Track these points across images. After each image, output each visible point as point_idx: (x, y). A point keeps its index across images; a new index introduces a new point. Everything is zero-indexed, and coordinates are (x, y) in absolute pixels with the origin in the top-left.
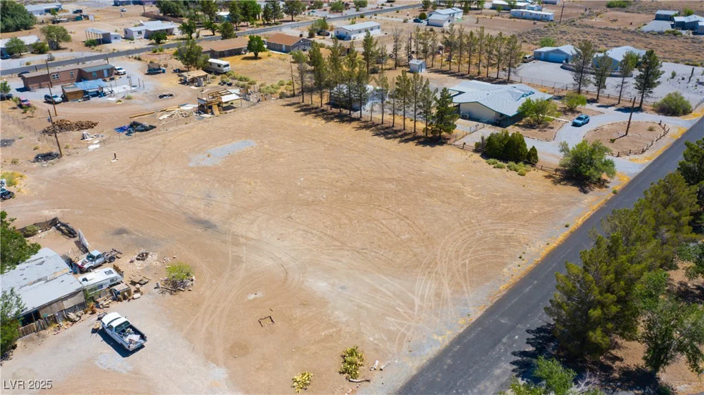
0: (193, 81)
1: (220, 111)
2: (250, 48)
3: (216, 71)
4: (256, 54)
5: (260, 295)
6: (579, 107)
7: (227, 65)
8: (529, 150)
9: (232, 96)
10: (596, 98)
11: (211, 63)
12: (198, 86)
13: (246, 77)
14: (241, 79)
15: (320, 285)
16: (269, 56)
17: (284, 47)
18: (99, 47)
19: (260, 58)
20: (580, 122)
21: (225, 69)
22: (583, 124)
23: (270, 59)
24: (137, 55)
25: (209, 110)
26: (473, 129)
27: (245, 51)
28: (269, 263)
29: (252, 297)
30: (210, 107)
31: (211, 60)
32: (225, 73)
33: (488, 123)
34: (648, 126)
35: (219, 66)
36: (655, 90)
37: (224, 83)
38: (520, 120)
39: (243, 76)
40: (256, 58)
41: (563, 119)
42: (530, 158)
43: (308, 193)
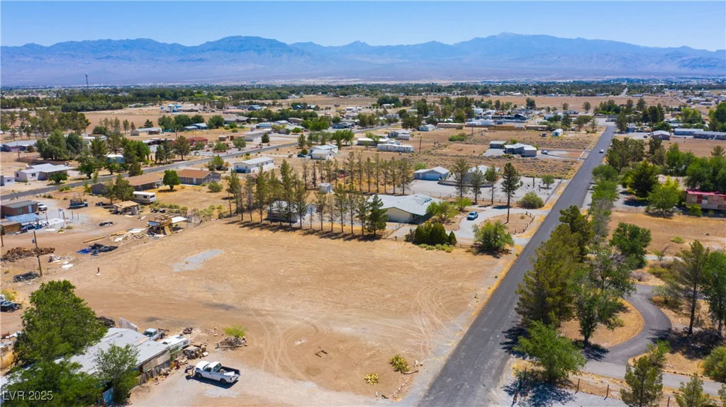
0: (126, 210)
1: (170, 231)
2: (165, 182)
3: (144, 202)
4: (172, 187)
5: (303, 341)
7: (153, 196)
8: (448, 235)
9: (178, 218)
11: (136, 195)
12: (132, 214)
13: (176, 204)
14: (171, 207)
15: (347, 330)
16: (183, 188)
17: (195, 181)
19: (175, 191)
21: (152, 200)
23: (185, 191)
25: (162, 231)
27: (158, 185)
28: (297, 323)
29: (299, 343)
30: (163, 228)
31: (135, 193)
32: (152, 203)
33: (406, 223)
34: (520, 216)
35: (145, 197)
37: (157, 211)
38: (428, 219)
39: (173, 204)
40: (171, 190)
42: (451, 240)
43: (294, 278)
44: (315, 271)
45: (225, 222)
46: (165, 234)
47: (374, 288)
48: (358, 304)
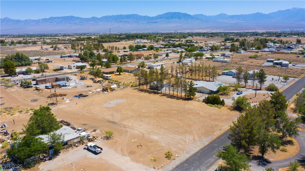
0: (98, 81)
1: (110, 91)
2: (117, 71)
3: (106, 79)
4: (120, 73)
5: (136, 140)
6: (239, 89)
7: (110, 77)
8: (221, 100)
9: (114, 86)
10: (245, 86)
11: (104, 76)
12: (100, 83)
13: (118, 80)
14: (116, 81)
15: (155, 137)
16: (124, 74)
17: (130, 71)
18: (59, 71)
19: (121, 75)
20: (239, 93)
21: (110, 78)
22: (240, 94)
23: (125, 75)
24: (75, 74)
25: (107, 90)
26: (202, 95)
27: (115, 72)
28: (138, 132)
29: (133, 140)
30: (107, 89)
31: (104, 75)
32: (109, 79)
33: (207, 94)
34: (263, 94)
35: (107, 77)
36: (264, 83)
37: (110, 82)
38: (218, 93)
39: (116, 80)
40: (120, 75)
41: (233, 93)
42: (222, 103)
43: (147, 114)
44: (157, 111)
45: (133, 88)
46: (108, 92)
47: (177, 121)
48: (166, 127)
